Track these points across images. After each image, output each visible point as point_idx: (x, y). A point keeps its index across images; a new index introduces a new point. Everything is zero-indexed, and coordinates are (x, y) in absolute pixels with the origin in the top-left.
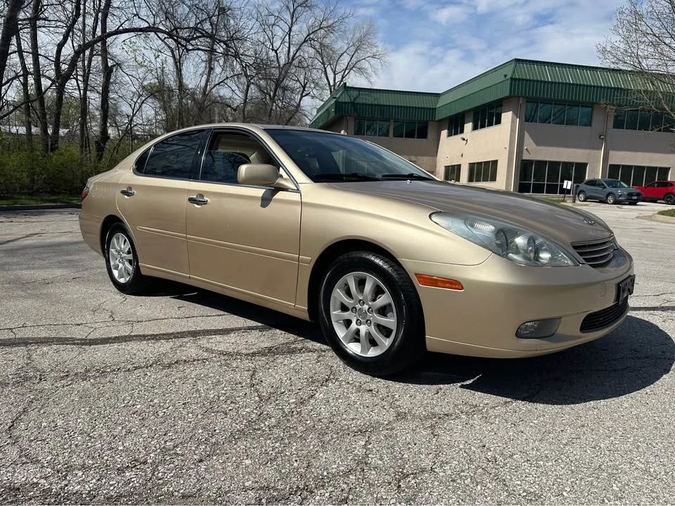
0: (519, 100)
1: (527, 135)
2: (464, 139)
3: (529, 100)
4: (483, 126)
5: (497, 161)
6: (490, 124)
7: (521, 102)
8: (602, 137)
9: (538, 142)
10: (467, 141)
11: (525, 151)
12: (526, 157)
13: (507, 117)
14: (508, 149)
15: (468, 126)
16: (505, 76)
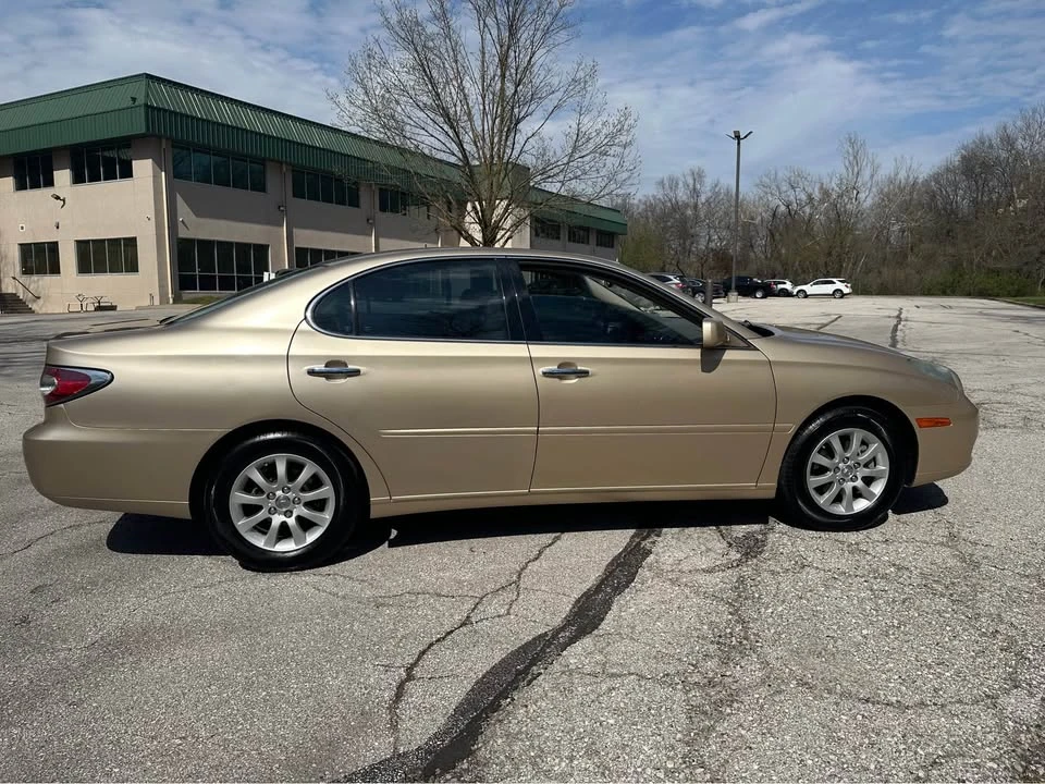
0: (161, 143)
1: (179, 199)
2: (58, 198)
3: (177, 144)
4: (95, 178)
5: (135, 239)
6: (110, 176)
7: (164, 146)
8: (281, 208)
9: (199, 212)
10: (64, 200)
11: (180, 225)
12: (183, 233)
13: (143, 168)
14: (153, 219)
15: (63, 177)
16: (134, 99)
